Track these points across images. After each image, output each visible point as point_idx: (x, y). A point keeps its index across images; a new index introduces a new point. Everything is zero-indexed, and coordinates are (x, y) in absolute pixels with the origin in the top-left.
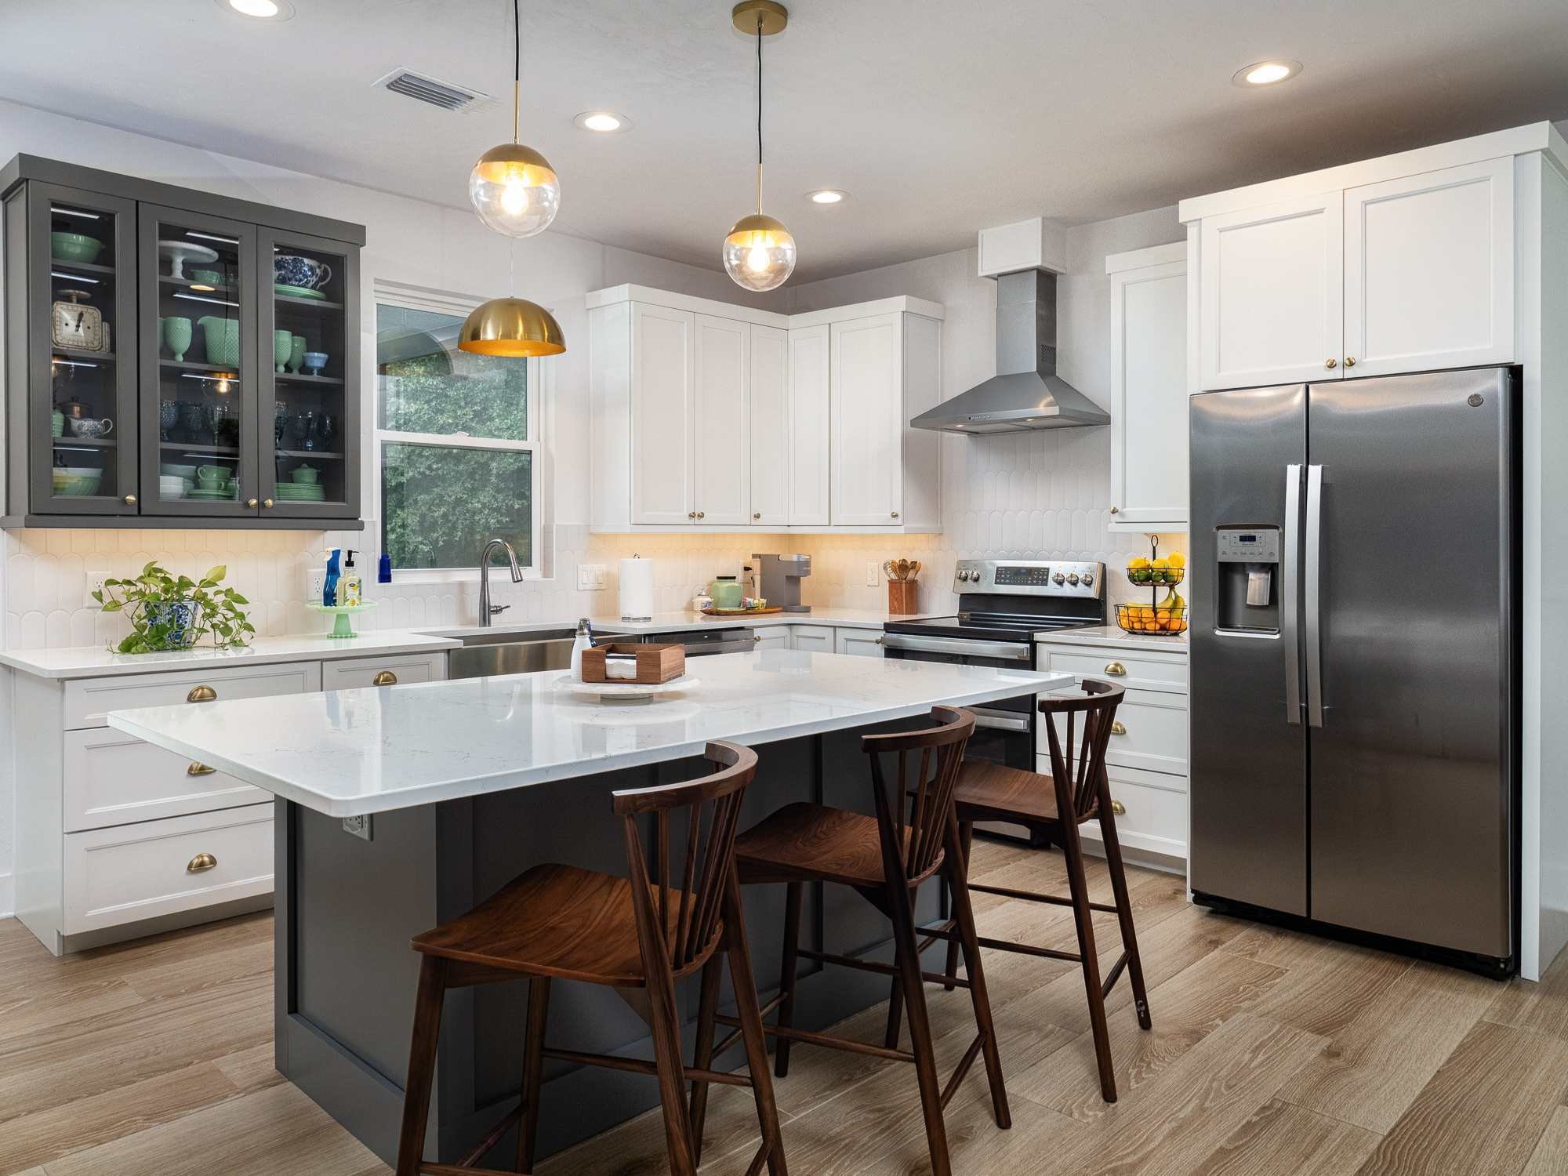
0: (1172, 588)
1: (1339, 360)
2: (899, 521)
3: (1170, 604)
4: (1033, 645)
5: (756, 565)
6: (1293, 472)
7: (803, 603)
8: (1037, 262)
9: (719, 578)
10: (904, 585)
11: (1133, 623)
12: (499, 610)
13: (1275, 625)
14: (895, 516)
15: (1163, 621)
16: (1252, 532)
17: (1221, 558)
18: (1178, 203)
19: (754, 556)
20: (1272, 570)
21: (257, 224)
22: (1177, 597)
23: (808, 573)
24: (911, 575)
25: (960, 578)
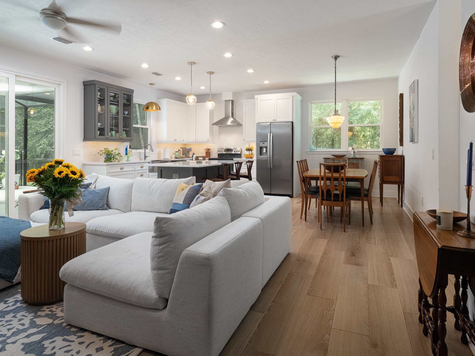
0: (251, 151)
2: (209, 141)
3: (251, 154)
5: (181, 150)
6: (269, 134)
8: (232, 99)
9: (176, 152)
10: (208, 152)
12: (147, 157)
13: (267, 155)
15: (251, 156)
17: (260, 146)
19: (181, 148)
20: (266, 147)
21: (121, 90)
22: (252, 153)
25: (218, 151)
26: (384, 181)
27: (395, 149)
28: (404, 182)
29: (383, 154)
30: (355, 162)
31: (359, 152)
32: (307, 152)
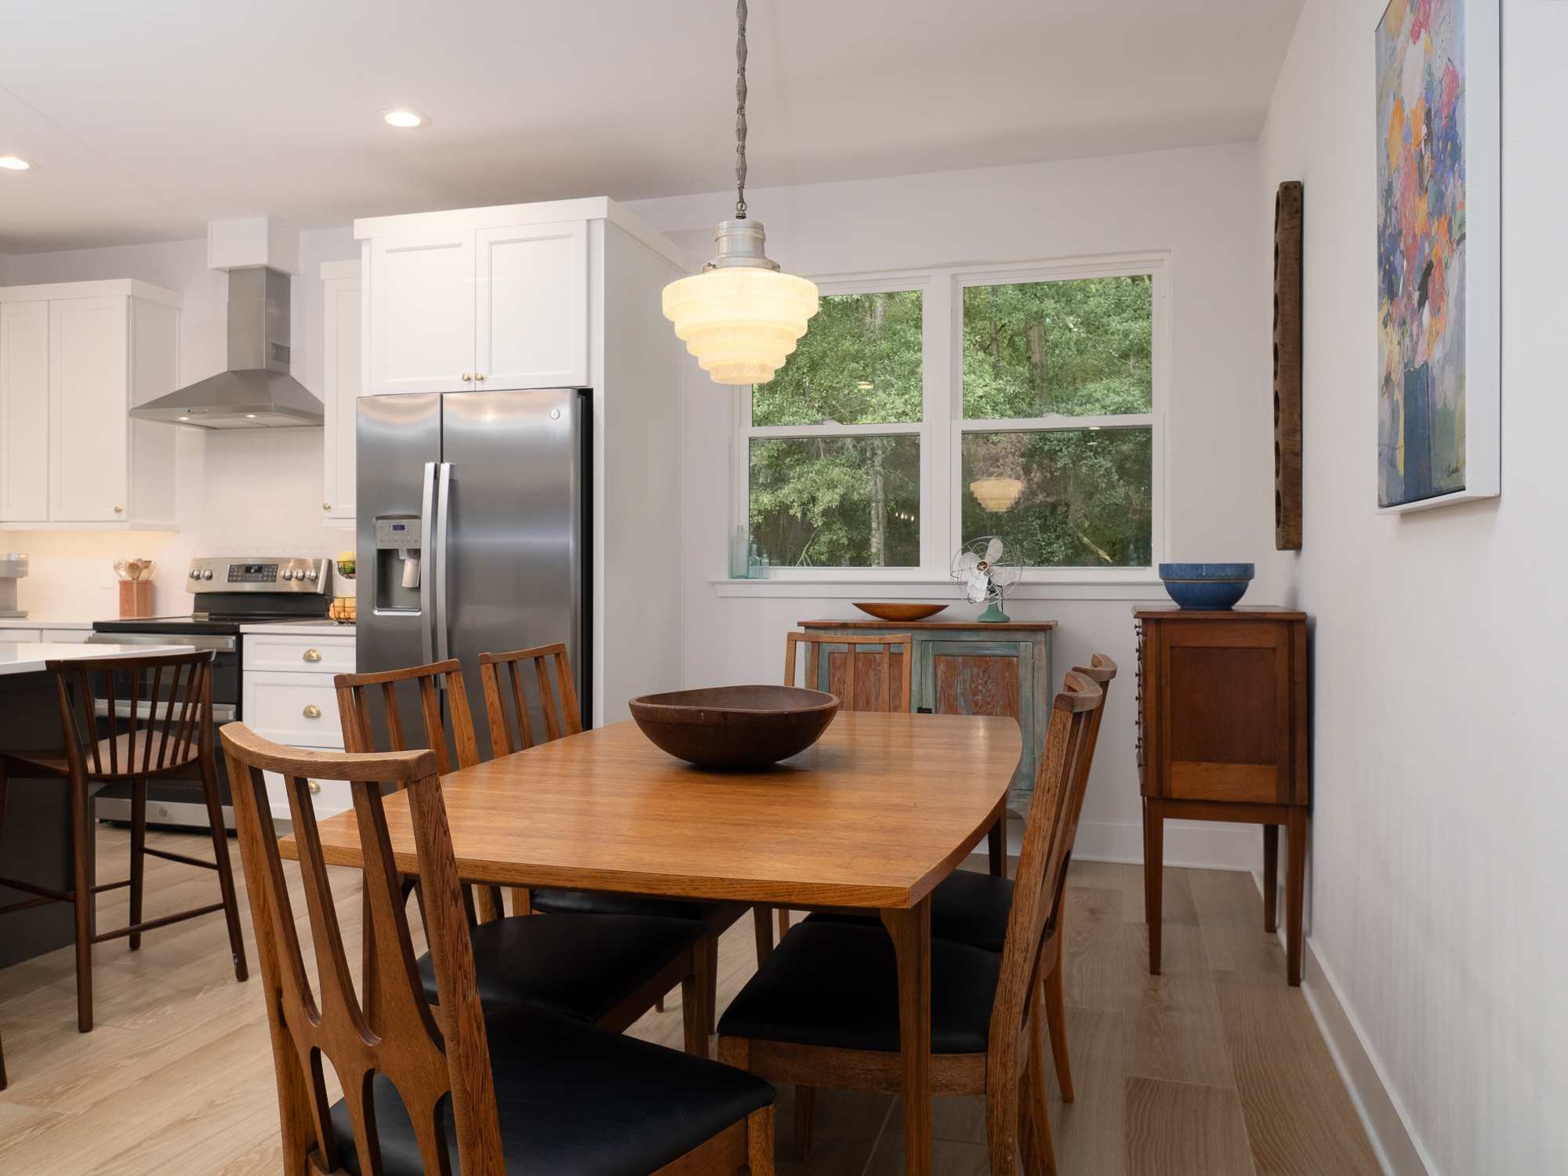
1: (472, 376)
2: (123, 516)
4: (240, 637)
6: (430, 467)
7: (20, 608)
8: (264, 260)
10: (135, 585)
11: (339, 613)
13: (417, 603)
14: (118, 511)
16: (404, 522)
17: (382, 547)
18: (352, 224)
20: (416, 553)
23: (24, 574)
24: (144, 575)
25: (192, 577)
26: (1170, 800)
27: (1245, 572)
28: (1307, 808)
29: (1163, 601)
30: (993, 646)
31: (1021, 584)
32: (713, 584)
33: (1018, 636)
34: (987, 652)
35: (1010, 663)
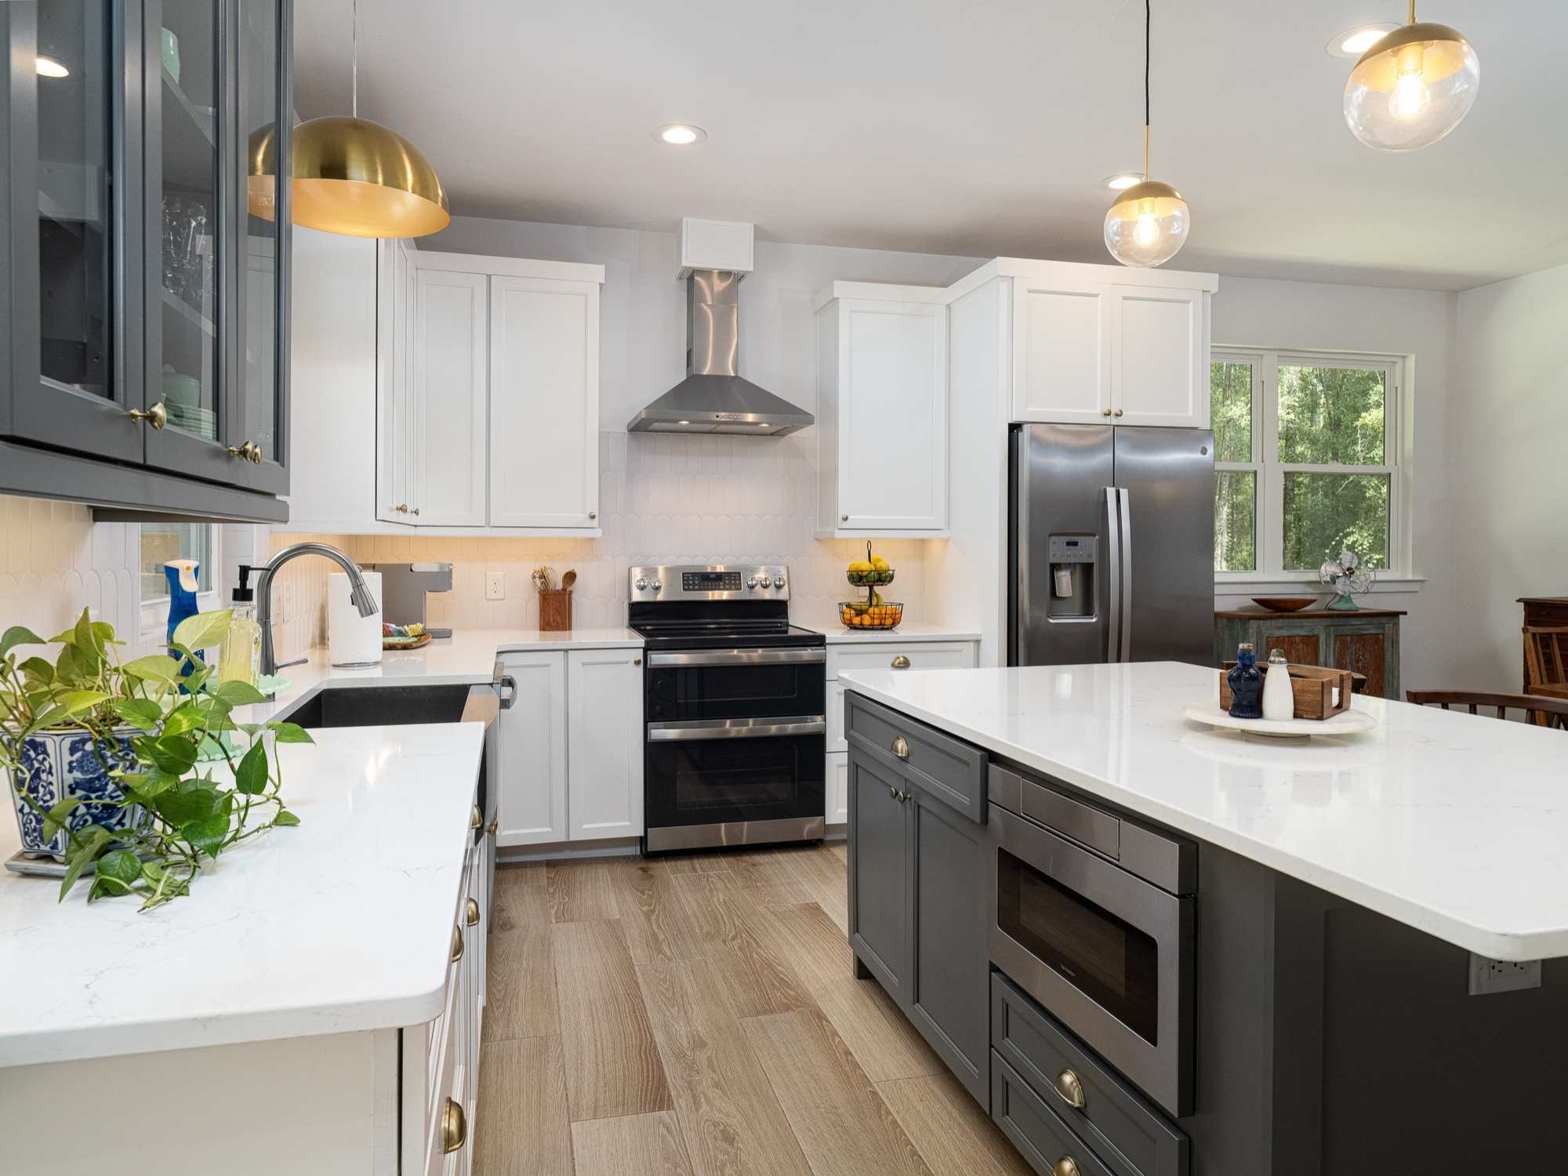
1: (1114, 412)
2: (595, 522)
6: (1111, 491)
8: (749, 268)
14: (593, 517)
16: (1075, 539)
17: (1052, 561)
33: (1383, 620)
34: (1366, 632)
35: (1378, 638)
